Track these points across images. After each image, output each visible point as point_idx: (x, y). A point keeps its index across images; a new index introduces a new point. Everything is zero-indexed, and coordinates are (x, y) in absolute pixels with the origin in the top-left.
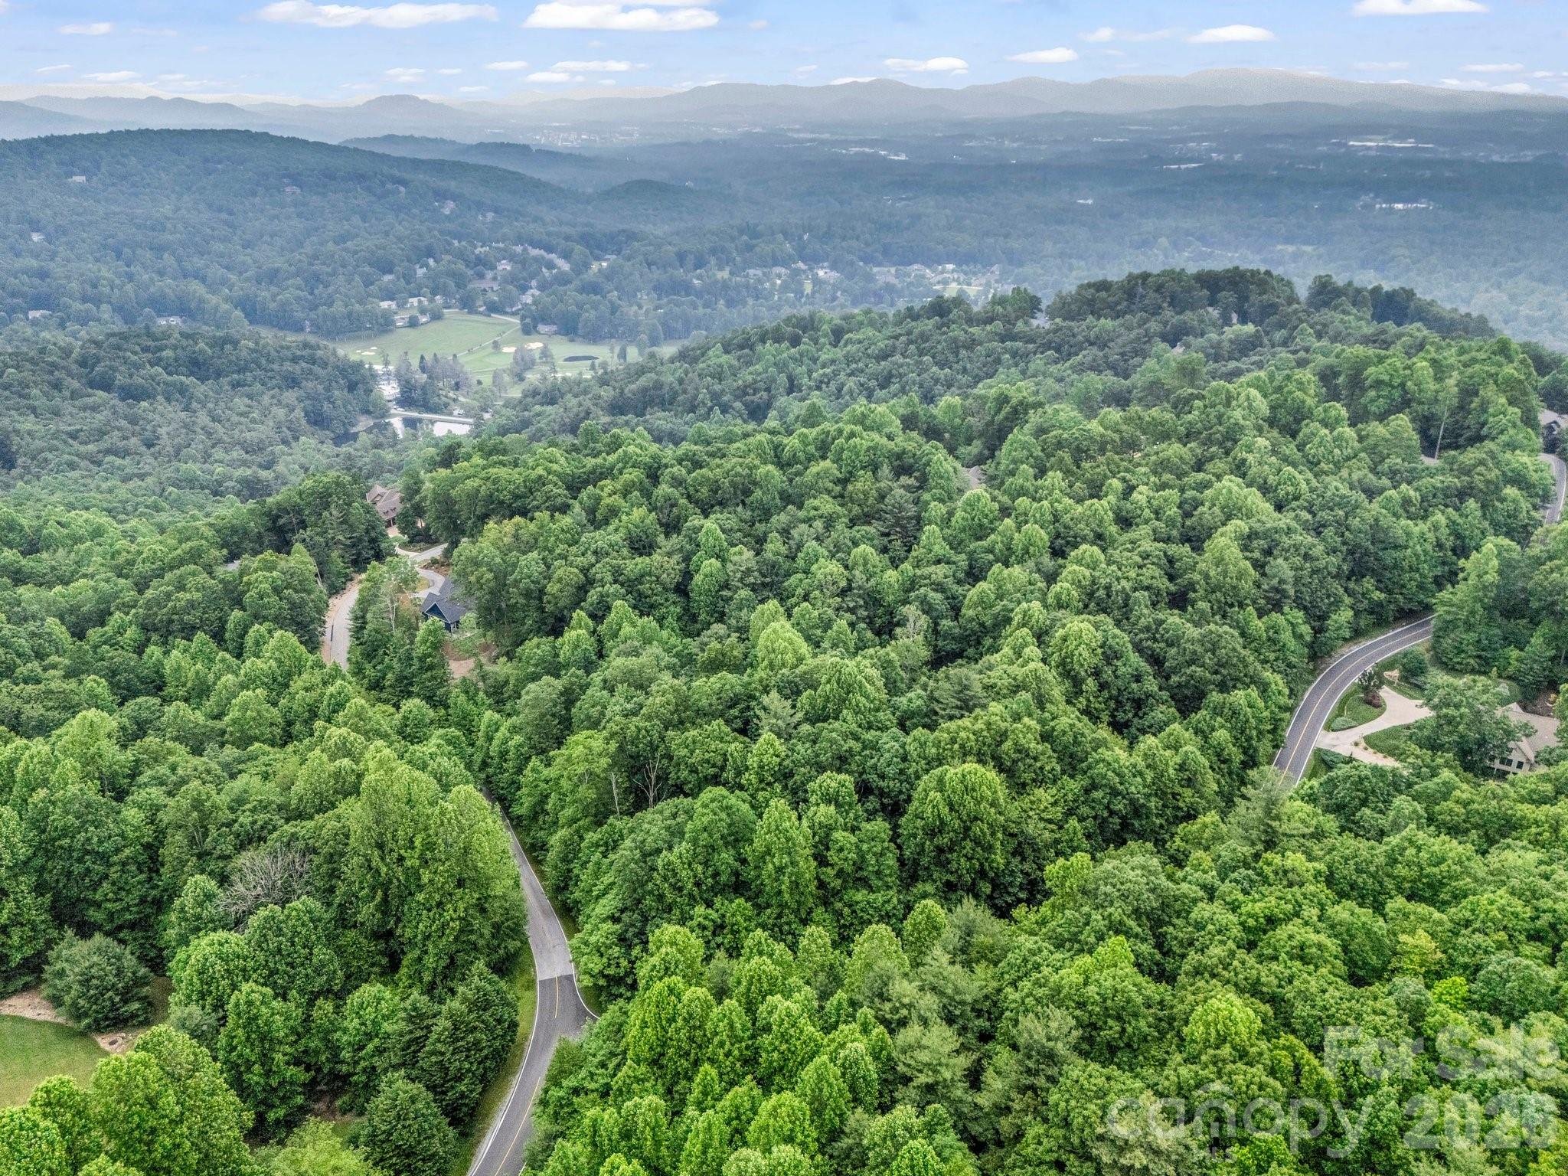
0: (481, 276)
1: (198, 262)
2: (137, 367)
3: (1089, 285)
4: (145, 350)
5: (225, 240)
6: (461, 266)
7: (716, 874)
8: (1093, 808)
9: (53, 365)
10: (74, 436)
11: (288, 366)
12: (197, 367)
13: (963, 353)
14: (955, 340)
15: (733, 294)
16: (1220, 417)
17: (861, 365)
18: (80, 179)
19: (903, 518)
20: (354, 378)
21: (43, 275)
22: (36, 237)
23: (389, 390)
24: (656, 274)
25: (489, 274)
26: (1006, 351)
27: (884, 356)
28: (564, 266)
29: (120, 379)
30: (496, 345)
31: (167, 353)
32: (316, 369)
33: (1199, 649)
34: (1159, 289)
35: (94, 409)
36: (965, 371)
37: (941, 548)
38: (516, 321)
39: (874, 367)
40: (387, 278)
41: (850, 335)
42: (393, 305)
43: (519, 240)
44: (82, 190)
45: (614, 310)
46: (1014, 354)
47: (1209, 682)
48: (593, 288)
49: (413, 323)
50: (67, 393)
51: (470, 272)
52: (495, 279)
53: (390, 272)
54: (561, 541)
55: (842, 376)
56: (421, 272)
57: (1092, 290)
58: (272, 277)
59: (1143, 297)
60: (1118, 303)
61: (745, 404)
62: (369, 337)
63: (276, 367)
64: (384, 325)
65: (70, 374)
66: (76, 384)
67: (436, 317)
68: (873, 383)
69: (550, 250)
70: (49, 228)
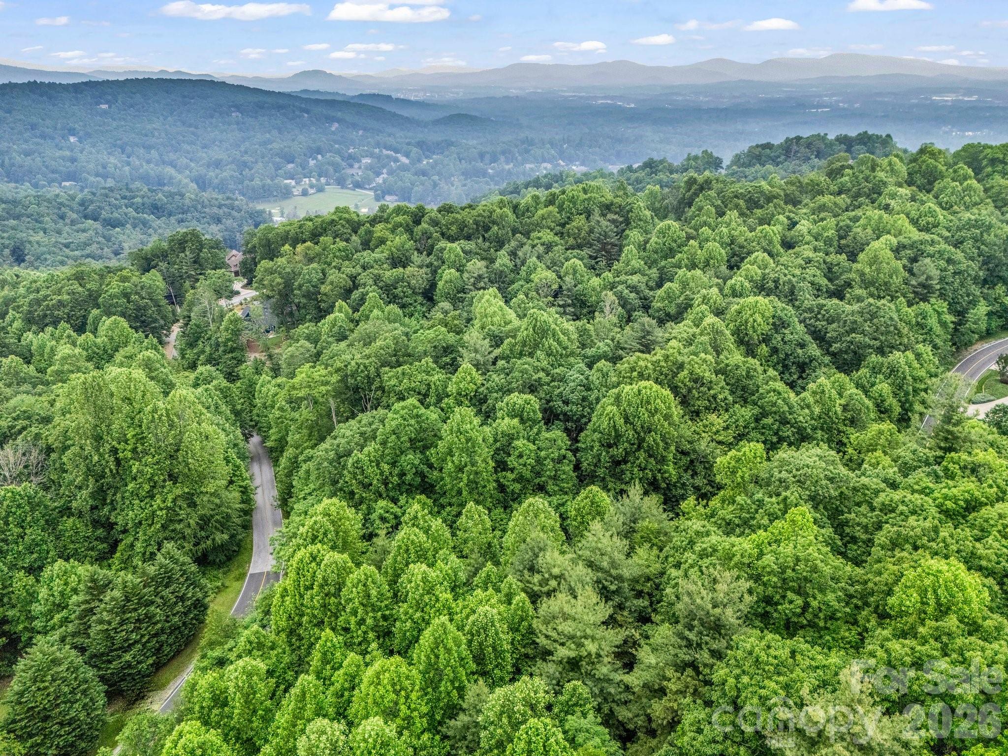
0: (351, 166)
1: (172, 156)
2: (118, 207)
4: (124, 198)
5: (192, 143)
6: (338, 159)
7: (402, 474)
9: (61, 204)
10: (67, 246)
11: (215, 210)
12: (156, 209)
16: (867, 178)
18: (104, 107)
20: (258, 219)
21: (73, 160)
22: (72, 139)
24: (464, 165)
25: (356, 165)
28: (405, 160)
29: (104, 214)
30: (357, 207)
31: (138, 200)
32: (234, 213)
33: (860, 320)
35: (84, 231)
37: (637, 263)
38: (372, 193)
40: (290, 166)
42: (293, 183)
43: (378, 145)
44: (105, 112)
45: (435, 185)
47: (869, 346)
48: (423, 173)
49: (305, 193)
50: (68, 221)
51: (344, 164)
52: (360, 168)
53: (292, 162)
56: (312, 163)
57: (759, 149)
58: (218, 164)
59: (798, 152)
60: (778, 156)
62: (275, 201)
63: (207, 210)
64: (287, 194)
65: (72, 210)
66: (75, 216)
67: (320, 190)
69: (397, 151)
70: (81, 133)
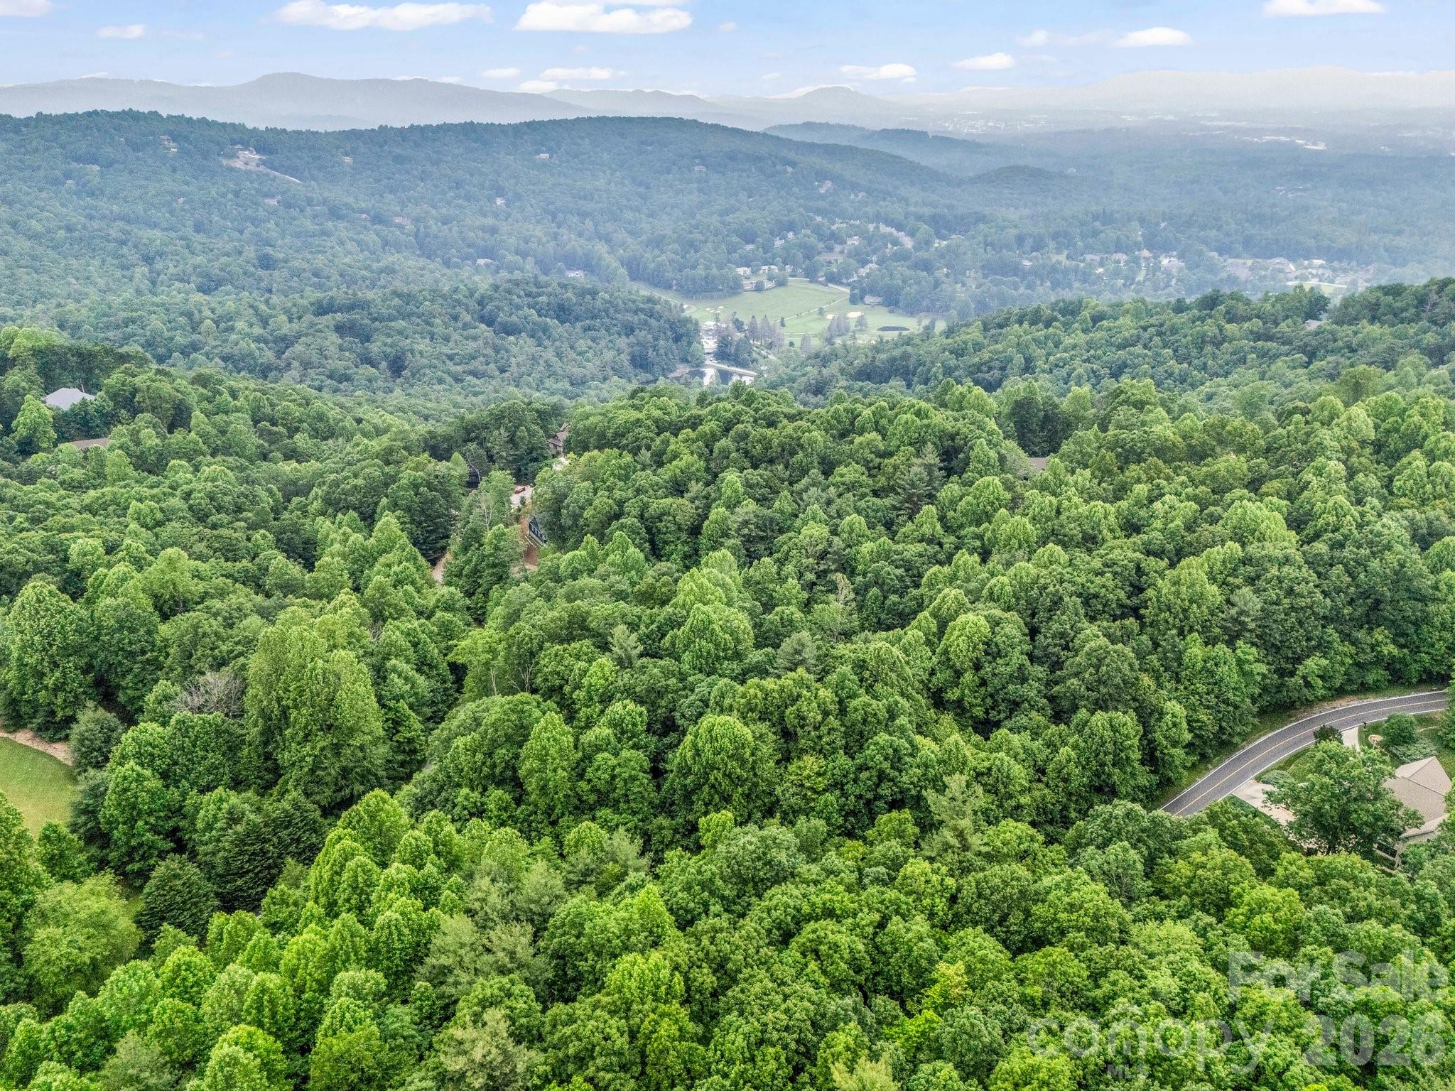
0: (830, 249)
1: (609, 227)
2: (519, 308)
3: (1379, 289)
4: (528, 295)
5: (637, 209)
6: (813, 240)
9: (459, 302)
10: (451, 358)
11: (629, 317)
12: (563, 312)
13: (1209, 348)
15: (1059, 276)
16: (1309, 435)
17: (1099, 352)
18: (545, 156)
19: (914, 494)
20: (680, 331)
21: (493, 231)
22: (499, 201)
23: (710, 344)
24: (990, 255)
25: (838, 248)
26: (1255, 351)
27: (1126, 345)
28: (908, 243)
29: (502, 317)
30: (821, 312)
31: (543, 299)
32: (652, 322)
35: (475, 338)
37: (932, 528)
38: (847, 290)
39: (1111, 356)
40: (750, 247)
41: (1106, 323)
42: (748, 271)
43: (878, 218)
44: (544, 164)
45: (937, 284)
46: (1262, 355)
47: (1084, 698)
48: (926, 266)
49: (759, 288)
50: (460, 324)
51: (821, 245)
52: (842, 252)
53: (753, 242)
55: (1077, 362)
56: (778, 243)
57: (1380, 294)
58: (658, 243)
60: (1404, 310)
62: (720, 297)
63: (619, 316)
64: (734, 288)
65: (467, 310)
66: (468, 318)
67: (781, 283)
69: (899, 227)
70: (510, 194)
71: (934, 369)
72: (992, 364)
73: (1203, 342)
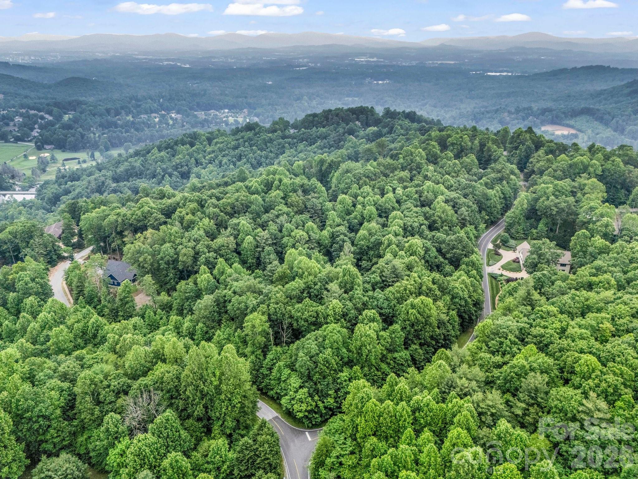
0: (8, 125)
3: (310, 115)
7: (342, 359)
8: (455, 306)
13: (269, 144)
14: (264, 139)
15: (138, 126)
16: (411, 160)
17: (227, 152)
19: (317, 210)
24: (98, 119)
25: (12, 124)
26: (286, 143)
27: (236, 148)
28: (49, 117)
30: (26, 156)
33: (456, 243)
34: (337, 115)
36: (271, 152)
38: (32, 144)
39: (232, 153)
41: (215, 141)
43: (22, 107)
46: (289, 144)
47: (462, 254)
52: (15, 125)
54: (177, 237)
55: (220, 157)
57: (312, 117)
59: (332, 119)
60: (323, 122)
61: (179, 172)
68: (234, 159)
69: (39, 111)
71: (158, 171)
72: (182, 164)
73: (266, 142)
